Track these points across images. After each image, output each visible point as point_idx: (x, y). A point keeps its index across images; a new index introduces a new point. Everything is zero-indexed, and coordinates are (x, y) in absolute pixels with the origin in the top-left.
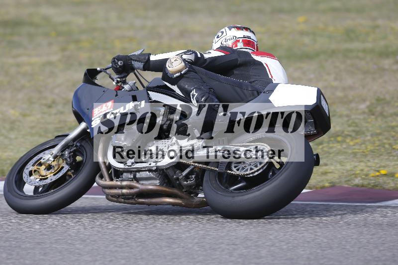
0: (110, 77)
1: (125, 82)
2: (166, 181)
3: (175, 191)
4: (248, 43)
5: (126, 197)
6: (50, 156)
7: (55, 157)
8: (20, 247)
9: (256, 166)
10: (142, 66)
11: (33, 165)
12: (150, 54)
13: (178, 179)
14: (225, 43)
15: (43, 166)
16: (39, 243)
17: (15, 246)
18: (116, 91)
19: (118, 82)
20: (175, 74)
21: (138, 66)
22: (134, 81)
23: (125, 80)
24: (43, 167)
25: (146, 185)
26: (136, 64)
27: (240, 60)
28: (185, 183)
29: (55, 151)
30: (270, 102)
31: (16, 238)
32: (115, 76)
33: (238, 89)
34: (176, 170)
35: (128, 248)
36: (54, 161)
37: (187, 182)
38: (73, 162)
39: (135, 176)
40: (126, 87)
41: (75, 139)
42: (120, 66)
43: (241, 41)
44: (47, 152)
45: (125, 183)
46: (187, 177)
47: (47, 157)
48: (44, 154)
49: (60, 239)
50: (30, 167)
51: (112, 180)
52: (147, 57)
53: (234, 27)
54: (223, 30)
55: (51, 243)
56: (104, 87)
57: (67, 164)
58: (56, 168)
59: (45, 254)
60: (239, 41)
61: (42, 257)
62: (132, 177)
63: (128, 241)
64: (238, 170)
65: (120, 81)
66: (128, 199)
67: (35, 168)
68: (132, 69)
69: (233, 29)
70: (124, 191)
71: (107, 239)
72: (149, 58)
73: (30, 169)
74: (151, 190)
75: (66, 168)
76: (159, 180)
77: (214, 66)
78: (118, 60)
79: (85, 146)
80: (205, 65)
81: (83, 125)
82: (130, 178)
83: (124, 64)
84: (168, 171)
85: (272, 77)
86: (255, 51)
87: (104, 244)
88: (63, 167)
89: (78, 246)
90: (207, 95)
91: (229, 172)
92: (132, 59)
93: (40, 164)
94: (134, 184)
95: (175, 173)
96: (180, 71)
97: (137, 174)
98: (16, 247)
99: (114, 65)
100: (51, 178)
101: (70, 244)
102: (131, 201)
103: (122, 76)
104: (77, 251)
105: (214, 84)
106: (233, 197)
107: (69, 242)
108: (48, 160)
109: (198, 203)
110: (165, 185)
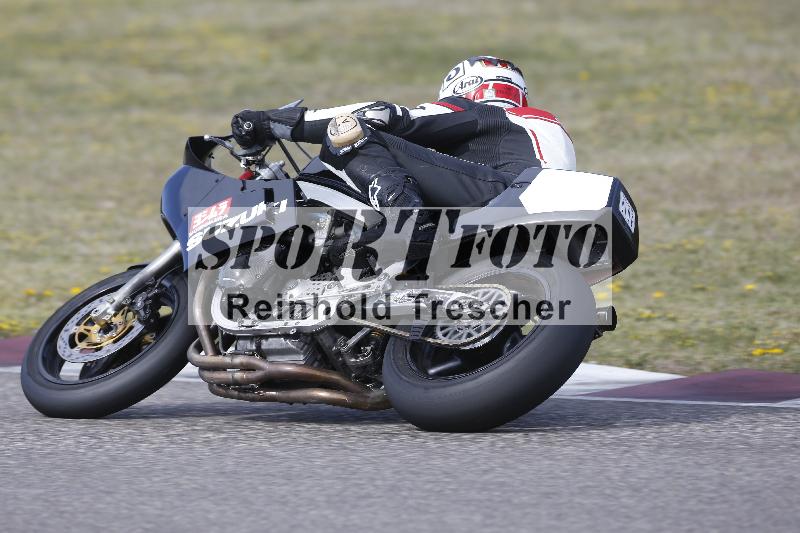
0: (232, 153)
1: (262, 164)
2: (319, 357)
3: (335, 377)
4: (505, 90)
5: (242, 388)
6: (108, 305)
7: (119, 308)
8: (509, 501)
9: (479, 331)
10: (288, 132)
11: (78, 324)
12: (306, 109)
13: (339, 353)
14: (460, 91)
15: (96, 326)
16: (547, 495)
17: (499, 499)
18: (244, 182)
19: (248, 163)
20: (343, 147)
21: (282, 132)
22: (281, 162)
23: (263, 160)
24: (96, 328)
25: (279, 363)
26: (279, 129)
27: (481, 124)
28: (353, 360)
29: (119, 296)
30: (521, 205)
31: (502, 484)
32: (239, 151)
33: (467, 180)
34: (337, 335)
35: (725, 506)
36: (115, 315)
37: (357, 358)
38: (150, 317)
39: (259, 346)
40: (265, 173)
41: (159, 274)
42: (247, 132)
43: (490, 87)
44: (105, 297)
45: (238, 360)
46: (357, 350)
47: (105, 307)
48: (101, 301)
49: (589, 487)
50: (72, 328)
51: (217, 353)
52: (298, 115)
53: (480, 60)
54: (460, 65)
55: (572, 494)
56: (217, 173)
57: (140, 321)
58: (120, 329)
59: (559, 517)
60: (486, 87)
61: (553, 522)
62: (254, 348)
63: (725, 492)
64: (445, 335)
65: (253, 162)
66: (245, 391)
67: (82, 329)
68: (273, 139)
69: (478, 64)
70: (239, 375)
71: (683, 486)
72: (303, 116)
73: (72, 332)
74: (288, 375)
75: (138, 328)
76: (304, 354)
77: (428, 134)
78: (244, 121)
79: (178, 287)
80: (408, 133)
81: (176, 247)
82: (250, 351)
83: (254, 128)
84: (322, 336)
85: (542, 157)
86: (521, 106)
87: (676, 496)
88: (131, 328)
89: (624, 500)
90: (399, 190)
91: (431, 340)
92: (269, 119)
93: (91, 322)
94: (256, 361)
95: (335, 341)
96: (351, 142)
97: (264, 342)
98: (500, 502)
99: (237, 132)
100: (109, 347)
101: (610, 496)
102: (250, 395)
103: (254, 151)
104: (623, 510)
105: (420, 169)
106: (426, 388)
107: (608, 492)
108: (105, 313)
109: (378, 400)
110: (316, 365)
